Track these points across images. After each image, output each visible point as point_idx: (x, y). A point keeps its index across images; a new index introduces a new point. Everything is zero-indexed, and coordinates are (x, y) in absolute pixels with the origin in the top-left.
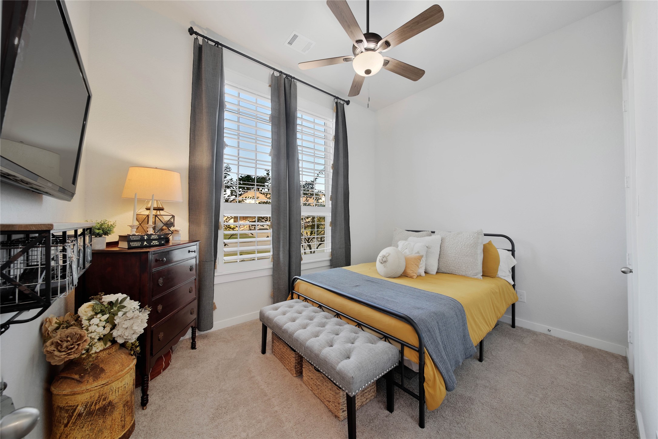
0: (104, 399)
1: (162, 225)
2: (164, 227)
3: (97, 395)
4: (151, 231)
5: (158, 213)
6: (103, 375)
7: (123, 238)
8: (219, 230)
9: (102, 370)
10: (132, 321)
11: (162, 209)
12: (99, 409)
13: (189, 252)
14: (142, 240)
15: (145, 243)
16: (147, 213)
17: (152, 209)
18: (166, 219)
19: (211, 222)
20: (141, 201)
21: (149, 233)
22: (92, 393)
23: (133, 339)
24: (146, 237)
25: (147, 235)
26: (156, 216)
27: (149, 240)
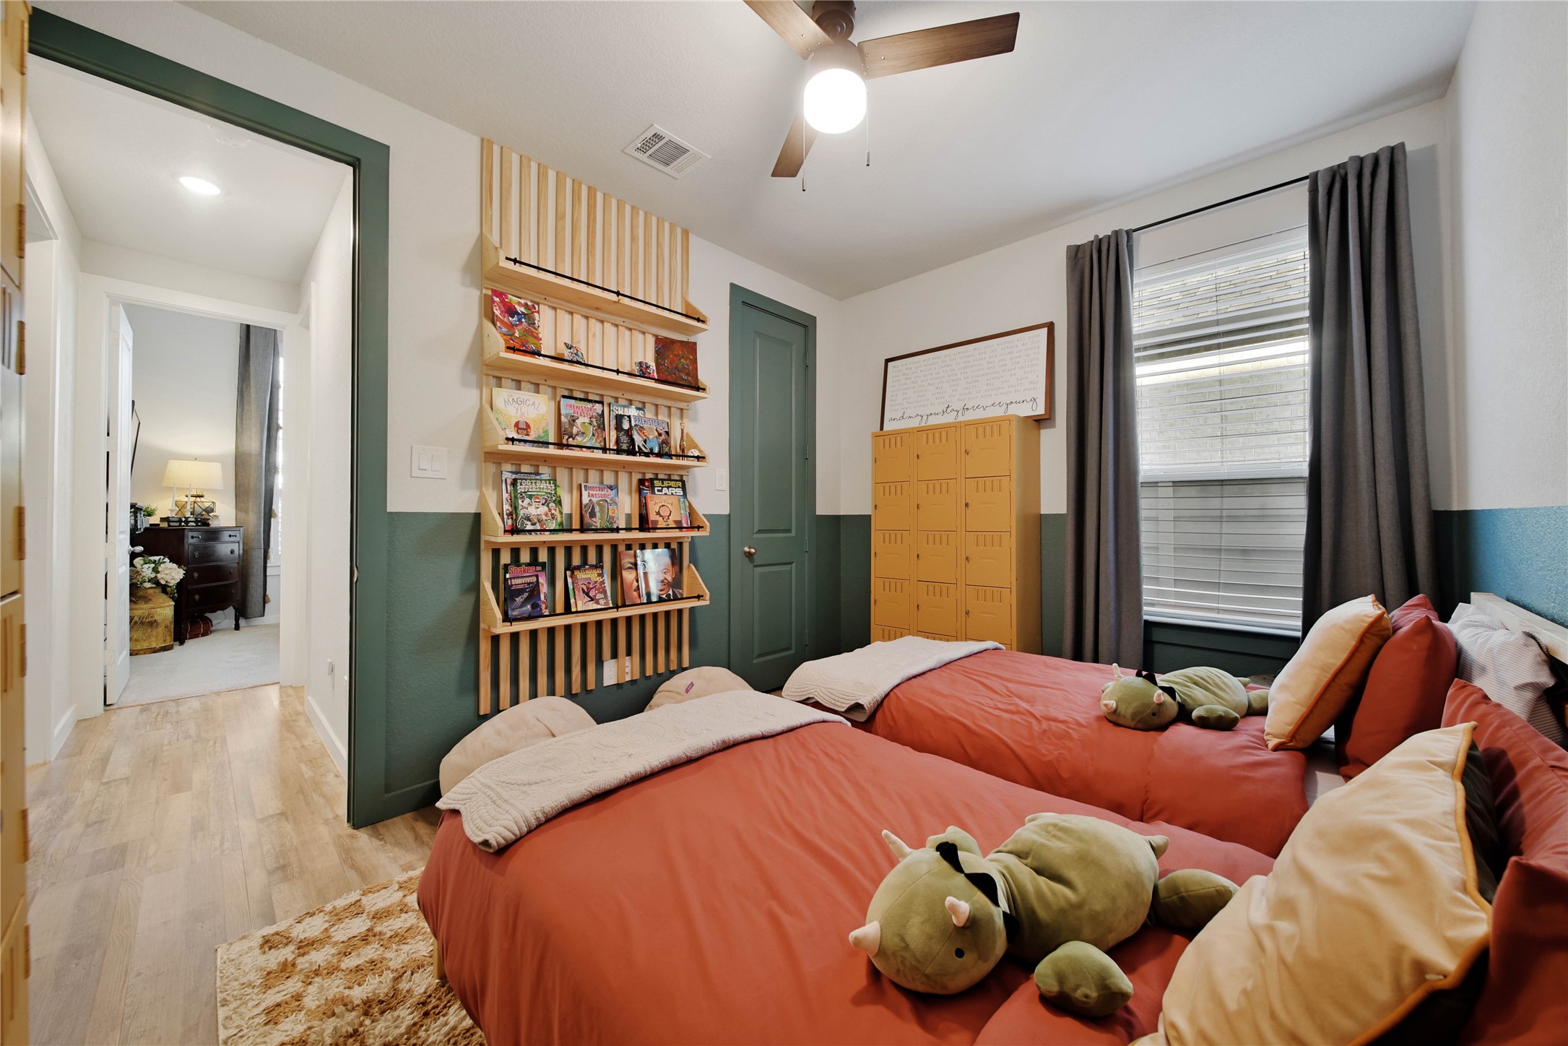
0: (152, 617)
1: (201, 510)
2: (204, 513)
3: (147, 613)
4: (188, 515)
5: (198, 499)
6: (151, 602)
7: (163, 520)
8: (272, 519)
9: (150, 600)
10: (170, 571)
11: (202, 496)
12: (148, 622)
13: (230, 536)
14: (180, 521)
15: (183, 524)
16: (186, 499)
17: (189, 496)
18: (207, 505)
19: (260, 510)
20: (180, 489)
21: (187, 516)
22: (144, 611)
23: (173, 583)
24: (183, 519)
25: (185, 518)
26: (195, 502)
27: (187, 522)
